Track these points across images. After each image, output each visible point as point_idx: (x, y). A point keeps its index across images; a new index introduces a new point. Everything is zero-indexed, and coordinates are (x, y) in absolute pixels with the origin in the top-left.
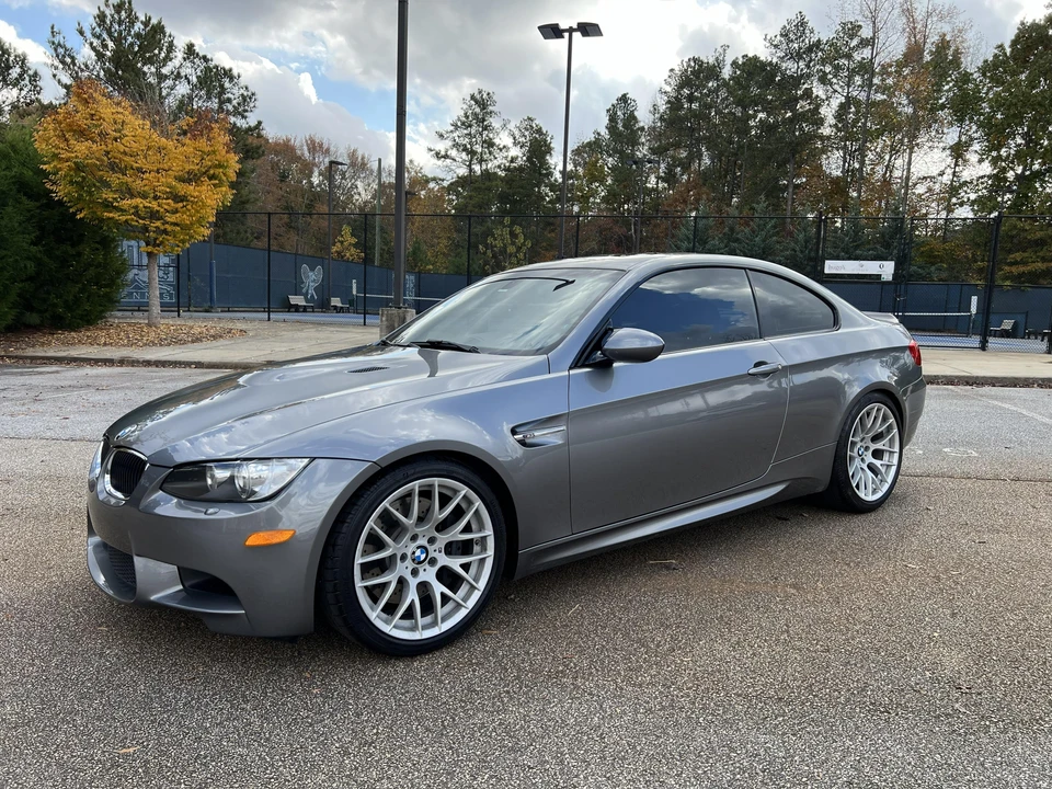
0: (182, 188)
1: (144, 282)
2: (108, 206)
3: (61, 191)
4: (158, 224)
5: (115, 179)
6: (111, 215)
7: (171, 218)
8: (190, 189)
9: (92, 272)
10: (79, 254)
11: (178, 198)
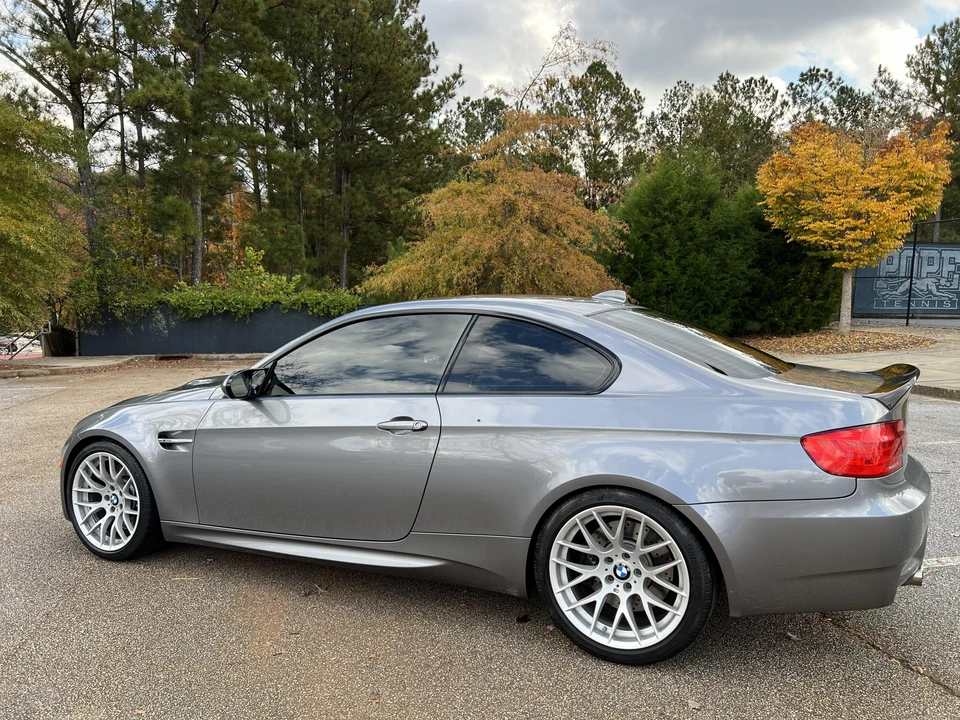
0: (863, 206)
1: (922, 291)
2: (802, 230)
3: (776, 222)
4: (841, 241)
5: (807, 205)
6: (803, 238)
7: (852, 235)
8: (872, 205)
9: (805, 287)
10: (798, 272)
11: (858, 216)
